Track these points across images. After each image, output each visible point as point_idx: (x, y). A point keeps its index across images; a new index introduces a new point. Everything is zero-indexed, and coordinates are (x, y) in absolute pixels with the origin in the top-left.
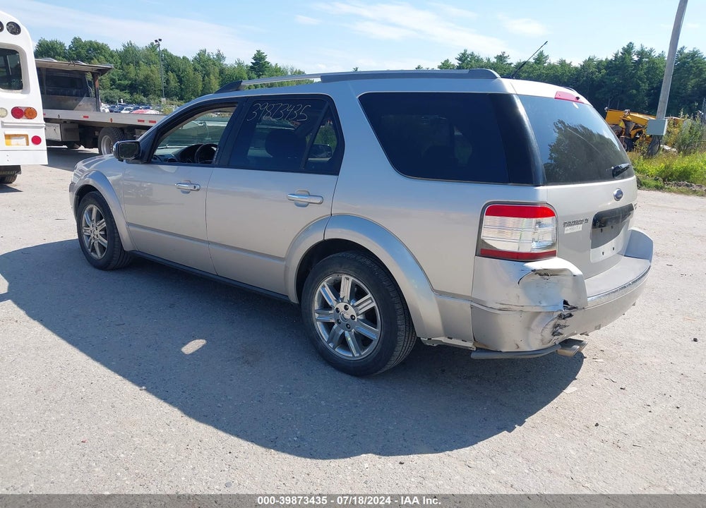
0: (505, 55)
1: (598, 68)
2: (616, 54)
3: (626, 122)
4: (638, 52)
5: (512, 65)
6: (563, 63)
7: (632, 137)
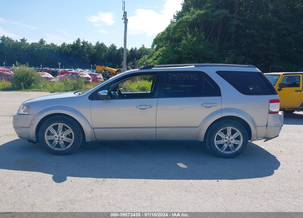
0: (25, 39)
1: (68, 47)
2: (74, 42)
3: (105, 70)
4: (82, 42)
5: (29, 44)
6: (52, 44)
7: (108, 76)
